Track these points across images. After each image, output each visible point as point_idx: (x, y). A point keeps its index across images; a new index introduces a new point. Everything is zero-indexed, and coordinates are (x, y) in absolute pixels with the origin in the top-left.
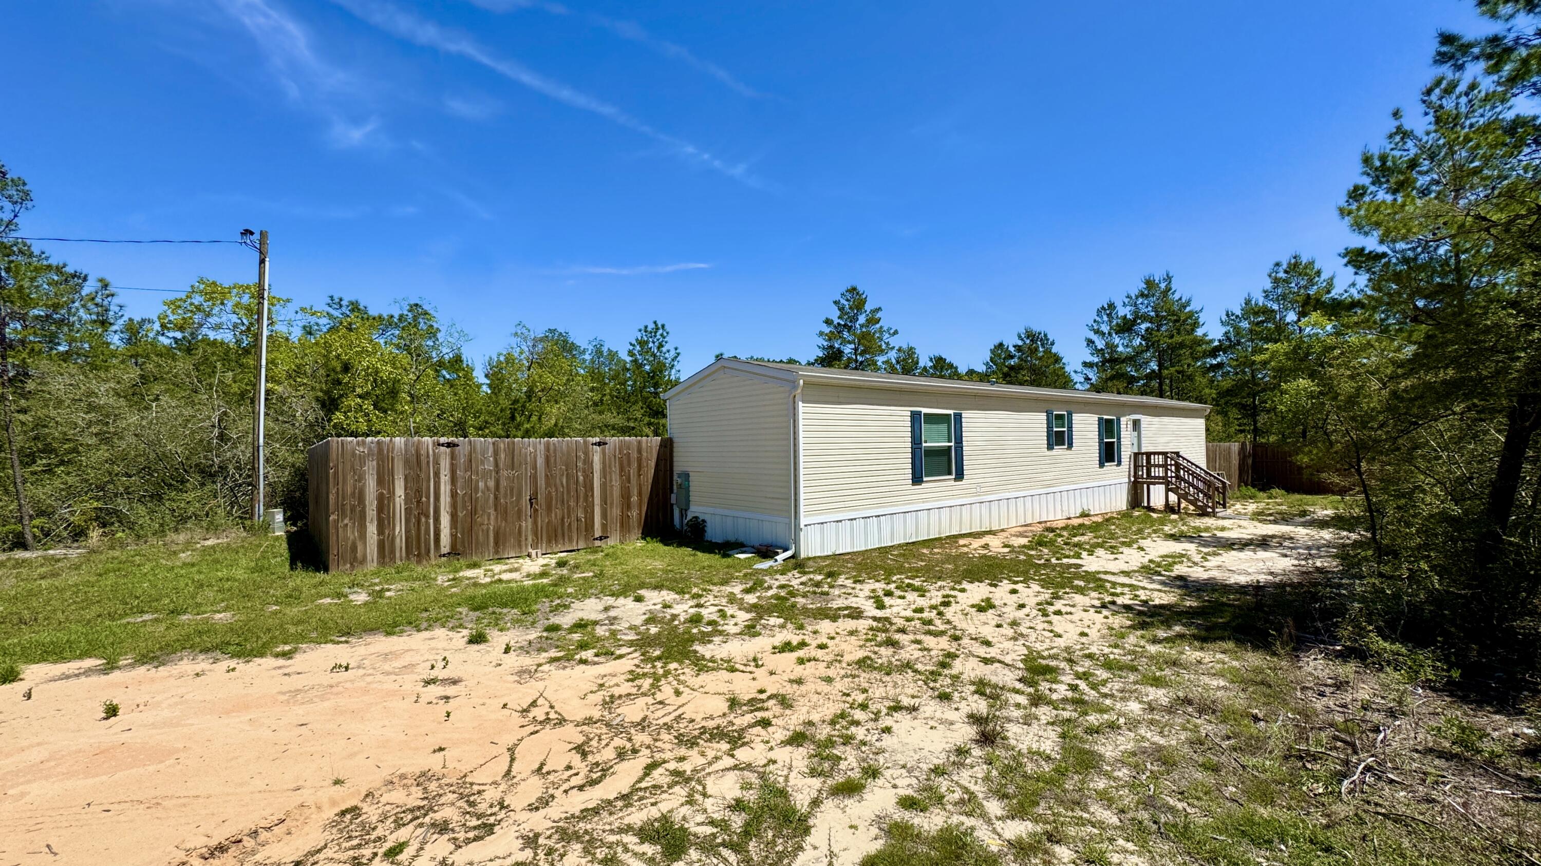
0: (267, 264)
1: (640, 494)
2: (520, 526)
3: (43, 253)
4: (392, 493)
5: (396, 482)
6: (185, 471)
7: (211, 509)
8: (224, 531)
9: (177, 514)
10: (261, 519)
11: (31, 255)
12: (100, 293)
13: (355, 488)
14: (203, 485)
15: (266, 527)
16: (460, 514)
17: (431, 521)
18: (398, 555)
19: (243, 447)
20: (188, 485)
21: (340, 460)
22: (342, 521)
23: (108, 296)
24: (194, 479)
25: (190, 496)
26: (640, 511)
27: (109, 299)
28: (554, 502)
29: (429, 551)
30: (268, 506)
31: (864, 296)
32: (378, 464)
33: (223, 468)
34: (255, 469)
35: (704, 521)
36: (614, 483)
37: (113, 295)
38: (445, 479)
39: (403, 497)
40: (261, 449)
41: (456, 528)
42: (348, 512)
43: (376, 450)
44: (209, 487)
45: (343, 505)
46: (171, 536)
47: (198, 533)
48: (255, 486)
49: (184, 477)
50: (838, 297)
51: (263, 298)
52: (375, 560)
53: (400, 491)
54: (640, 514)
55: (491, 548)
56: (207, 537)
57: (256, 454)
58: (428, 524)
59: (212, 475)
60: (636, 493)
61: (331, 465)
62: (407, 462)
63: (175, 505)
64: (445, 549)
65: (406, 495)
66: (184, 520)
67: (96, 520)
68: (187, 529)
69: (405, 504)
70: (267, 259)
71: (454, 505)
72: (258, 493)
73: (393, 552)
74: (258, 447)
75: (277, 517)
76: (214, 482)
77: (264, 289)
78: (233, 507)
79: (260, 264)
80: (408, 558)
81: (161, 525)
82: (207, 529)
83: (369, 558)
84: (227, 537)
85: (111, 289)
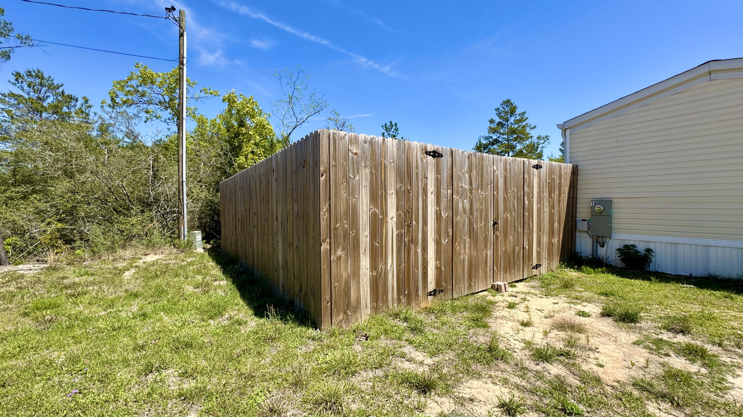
0: (185, 36)
1: (559, 223)
2: (486, 254)
3: (50, 77)
4: (385, 213)
5: (389, 201)
6: (130, 201)
7: (149, 230)
8: (160, 248)
9: (125, 234)
10: (186, 238)
11: (43, 78)
12: (84, 106)
13: (348, 206)
14: (143, 211)
15: (190, 245)
16: (443, 242)
17: (419, 250)
18: (390, 297)
19: (170, 184)
20: (132, 211)
21: (332, 163)
22: (335, 251)
23: (88, 108)
24: (136, 208)
25: (134, 220)
26: (559, 238)
27: (89, 109)
28: (509, 229)
29: (417, 290)
30: (191, 228)
31: (514, 105)
32: (371, 173)
33: (157, 200)
34: (180, 200)
35: (649, 251)
36: (545, 209)
37: (91, 107)
38: (431, 198)
39: (395, 219)
40: (184, 183)
41: (440, 259)
42: (342, 240)
43: (368, 152)
44: (147, 214)
45: (336, 229)
46: (120, 252)
47: (141, 249)
48: (180, 213)
49: (129, 206)
50: (498, 106)
51: (182, 64)
52: (369, 305)
53: (392, 212)
54: (559, 241)
55: (466, 282)
56: (147, 253)
57: (181, 188)
58: (416, 253)
59: (149, 205)
60: (557, 220)
61: (322, 169)
62: (399, 172)
63: (123, 226)
64: (431, 287)
65: (398, 216)
66: (130, 238)
67: (60, 238)
68: (132, 246)
69: (398, 229)
70: (185, 33)
71: (438, 232)
72: (183, 218)
73: (385, 292)
74: (182, 182)
75: (197, 237)
76: (150, 210)
77: (183, 57)
78: (164, 229)
79: (180, 37)
80: (399, 301)
81: (113, 243)
82: (147, 246)
83: (363, 302)
84: (162, 253)
85: (90, 103)
